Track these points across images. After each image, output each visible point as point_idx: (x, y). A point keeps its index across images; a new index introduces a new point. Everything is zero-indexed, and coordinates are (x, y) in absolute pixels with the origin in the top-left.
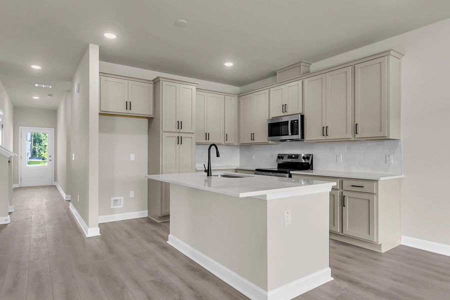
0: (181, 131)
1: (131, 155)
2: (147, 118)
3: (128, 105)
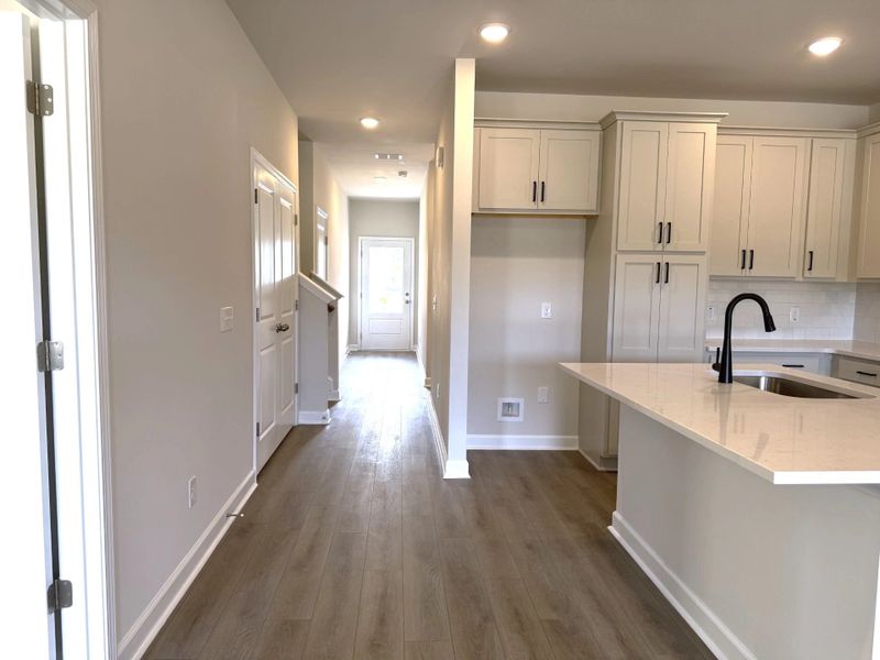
0: (669, 247)
1: (544, 305)
2: (585, 216)
3: (539, 191)
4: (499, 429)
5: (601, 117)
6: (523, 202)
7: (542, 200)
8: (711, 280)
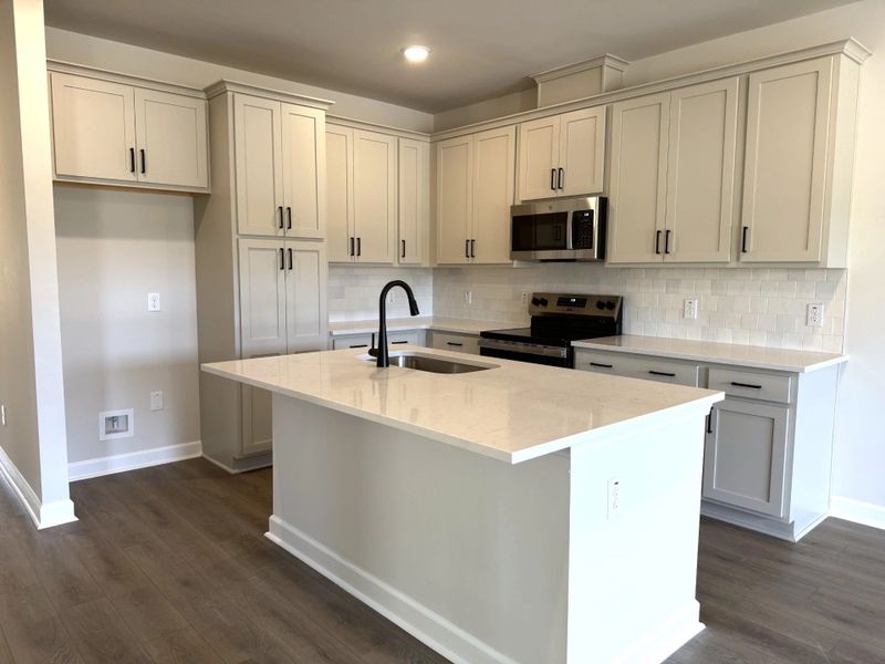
4: (103, 450)
5: (208, 84)
6: (120, 172)
7: (143, 171)
8: (330, 267)
